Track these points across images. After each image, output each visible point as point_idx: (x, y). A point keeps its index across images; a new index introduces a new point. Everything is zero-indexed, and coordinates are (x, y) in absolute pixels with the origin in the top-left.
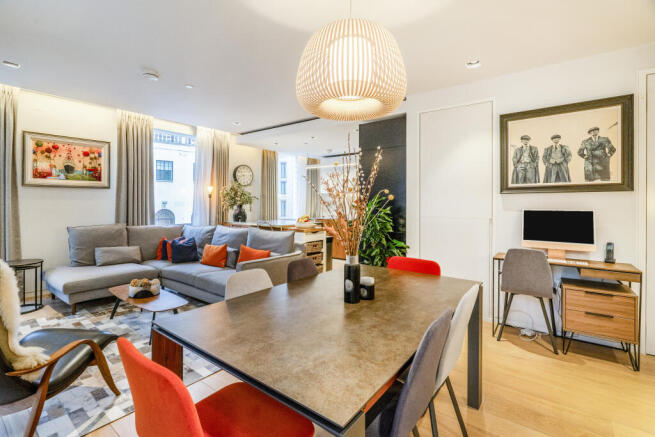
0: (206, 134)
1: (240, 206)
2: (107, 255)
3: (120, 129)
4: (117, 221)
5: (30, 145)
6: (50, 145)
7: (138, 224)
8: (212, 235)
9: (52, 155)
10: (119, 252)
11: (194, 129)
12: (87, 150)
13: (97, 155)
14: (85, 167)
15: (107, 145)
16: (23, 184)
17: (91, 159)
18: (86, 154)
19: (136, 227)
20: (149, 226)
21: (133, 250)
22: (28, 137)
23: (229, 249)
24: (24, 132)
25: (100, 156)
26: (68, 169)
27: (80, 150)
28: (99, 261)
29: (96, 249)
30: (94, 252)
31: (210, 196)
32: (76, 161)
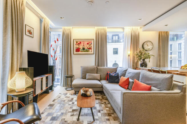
0: (128, 30)
1: (144, 60)
2: (89, 76)
3: (96, 34)
4: (95, 65)
5: (75, 43)
6: (79, 42)
7: (101, 66)
8: (126, 72)
9: (80, 45)
10: (92, 76)
11: (123, 29)
12: (88, 42)
13: (90, 44)
14: (87, 48)
15: (93, 40)
16: (74, 54)
17: (89, 45)
18: (88, 44)
19: (101, 67)
20: (105, 67)
21: (97, 76)
22: (74, 40)
23: (131, 80)
24: (74, 39)
25: (91, 44)
26: (84, 49)
27: (86, 42)
28: (87, 78)
29: (87, 74)
30: (86, 75)
31: (129, 56)
32: (85, 46)
